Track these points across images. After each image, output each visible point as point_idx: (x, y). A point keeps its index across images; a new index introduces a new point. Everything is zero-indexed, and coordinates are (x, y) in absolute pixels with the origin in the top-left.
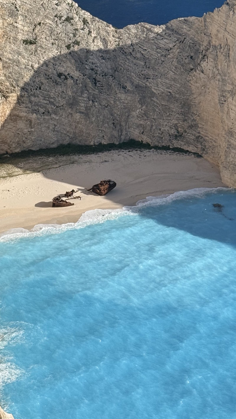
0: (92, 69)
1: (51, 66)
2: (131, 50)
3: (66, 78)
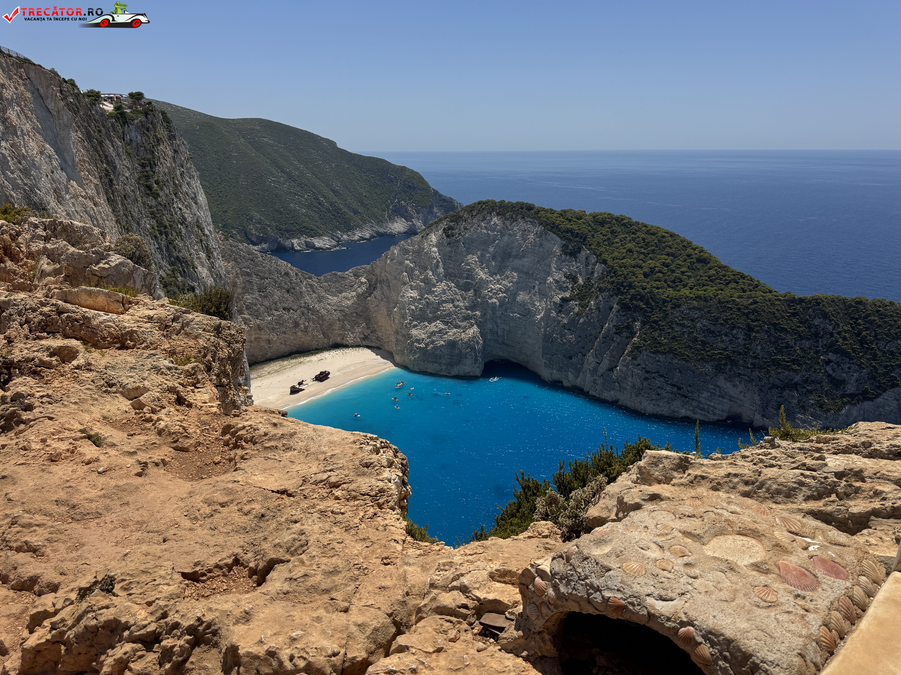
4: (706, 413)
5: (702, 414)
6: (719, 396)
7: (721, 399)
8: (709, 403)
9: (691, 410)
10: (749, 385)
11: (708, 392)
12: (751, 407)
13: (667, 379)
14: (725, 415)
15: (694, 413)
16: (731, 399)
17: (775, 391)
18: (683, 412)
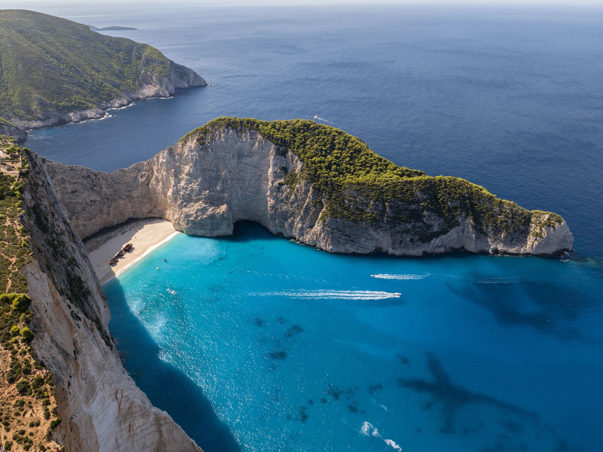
0: (105, 195)
1: (87, 199)
2: (119, 181)
3: (95, 202)
4: (364, 249)
5: (362, 250)
6: (370, 239)
7: (371, 241)
8: (365, 244)
9: (356, 249)
10: (385, 232)
11: (365, 237)
12: (387, 244)
13: (342, 232)
14: (374, 249)
15: (358, 250)
16: (376, 240)
17: (399, 234)
18: (352, 250)
